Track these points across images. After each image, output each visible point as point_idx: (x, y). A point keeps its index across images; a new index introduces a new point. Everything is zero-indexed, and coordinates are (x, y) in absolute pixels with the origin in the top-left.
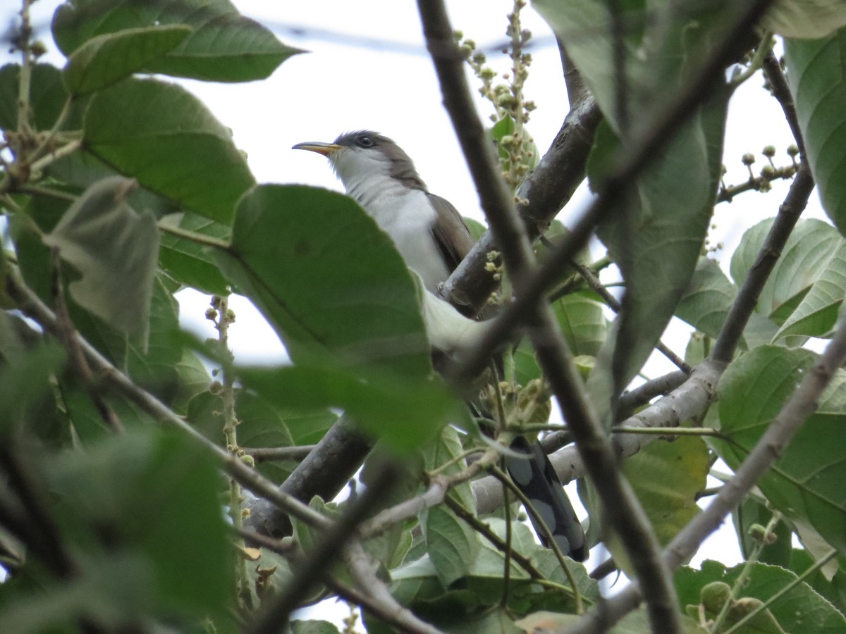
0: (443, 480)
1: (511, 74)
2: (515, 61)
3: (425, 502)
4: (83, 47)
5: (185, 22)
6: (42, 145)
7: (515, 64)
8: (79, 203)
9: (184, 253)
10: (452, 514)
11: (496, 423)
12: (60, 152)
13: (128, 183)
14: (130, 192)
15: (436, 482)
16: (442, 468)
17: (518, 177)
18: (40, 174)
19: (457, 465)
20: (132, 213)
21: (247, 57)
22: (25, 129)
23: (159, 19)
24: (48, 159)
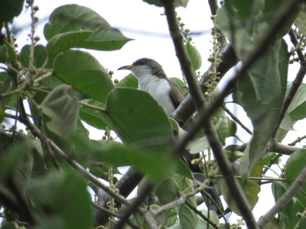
0: (185, 195)
1: (212, 50)
2: (214, 45)
3: (178, 203)
4: (54, 38)
5: (91, 29)
6: (38, 73)
7: (214, 46)
8: (50, 94)
9: (91, 114)
10: (188, 207)
11: (205, 175)
12: (44, 76)
13: (68, 87)
14: (69, 90)
15: (182, 196)
16: (185, 191)
17: (214, 86)
18: (38, 84)
19: (190, 190)
20: (69, 97)
21: (113, 42)
22: (32, 67)
23: (81, 28)
24: (40, 78)
